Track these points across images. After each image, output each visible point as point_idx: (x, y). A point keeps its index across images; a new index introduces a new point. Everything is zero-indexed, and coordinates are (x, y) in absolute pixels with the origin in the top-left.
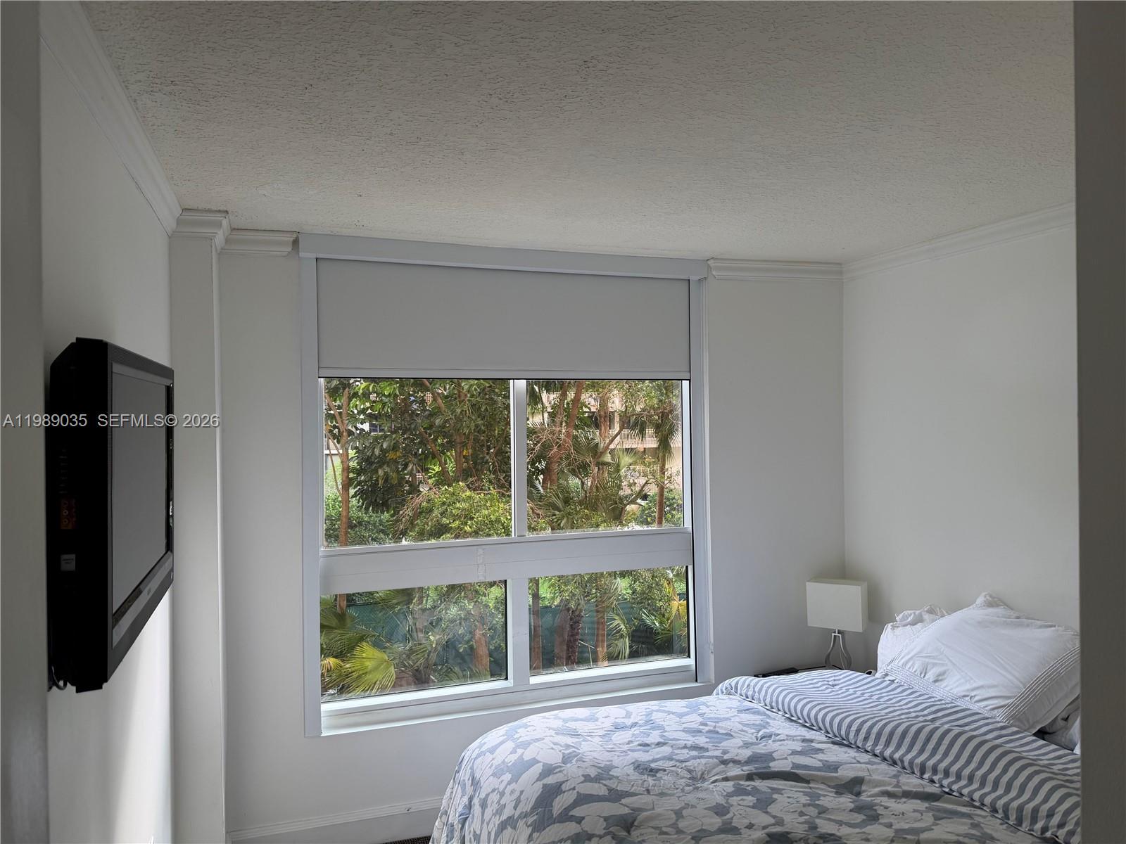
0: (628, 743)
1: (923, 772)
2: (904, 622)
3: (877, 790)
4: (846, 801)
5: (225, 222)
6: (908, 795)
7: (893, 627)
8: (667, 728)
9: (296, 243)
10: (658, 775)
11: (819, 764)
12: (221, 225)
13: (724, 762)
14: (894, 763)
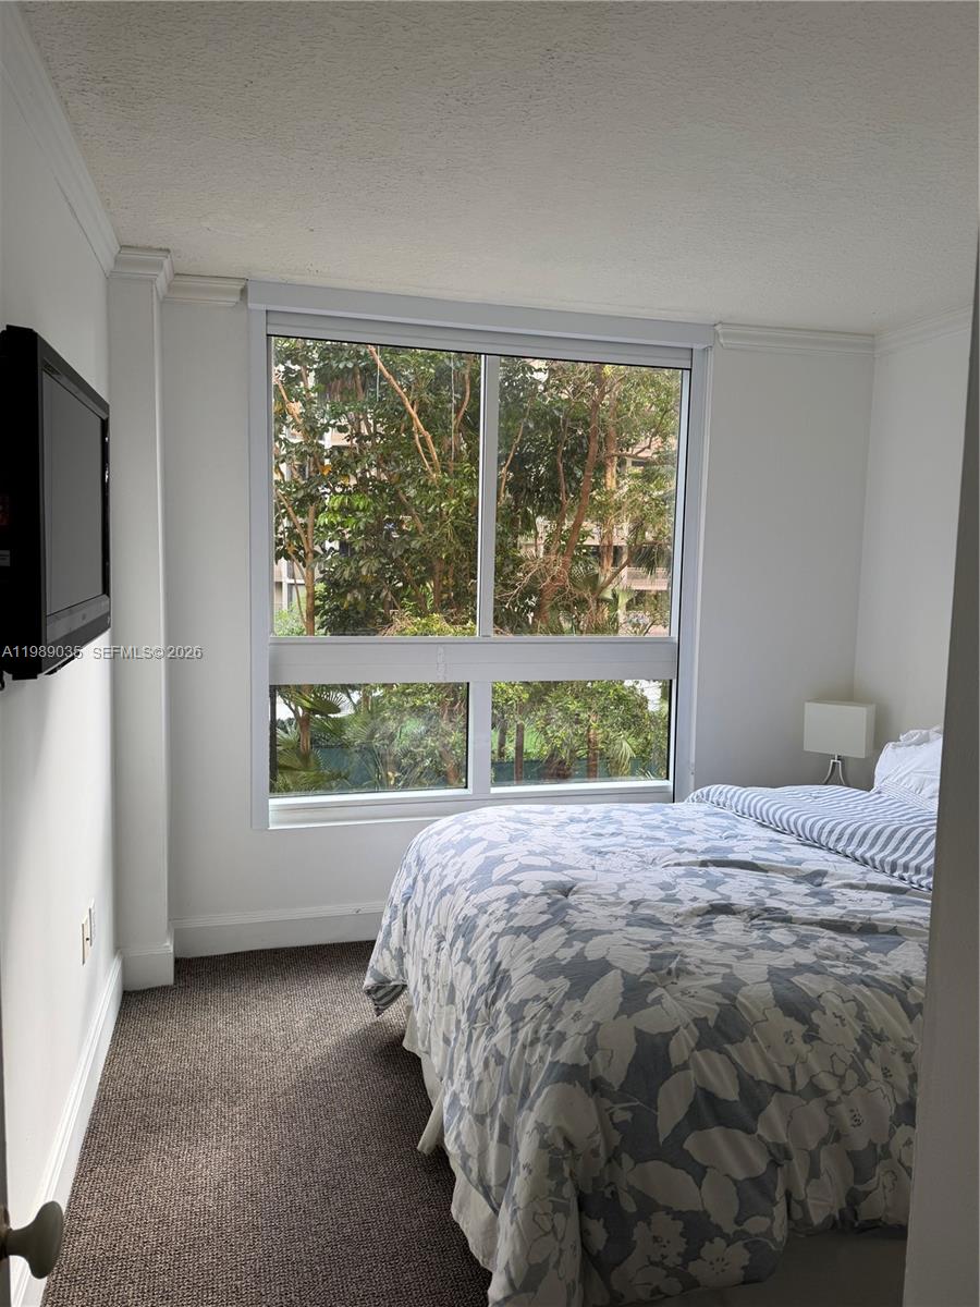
0: (581, 833)
1: (893, 870)
2: (909, 742)
3: (839, 882)
4: (804, 888)
5: (166, 263)
6: (871, 887)
7: (894, 747)
8: (625, 824)
9: (244, 292)
10: (607, 857)
11: (784, 859)
12: (162, 266)
13: (678, 851)
14: (865, 863)
